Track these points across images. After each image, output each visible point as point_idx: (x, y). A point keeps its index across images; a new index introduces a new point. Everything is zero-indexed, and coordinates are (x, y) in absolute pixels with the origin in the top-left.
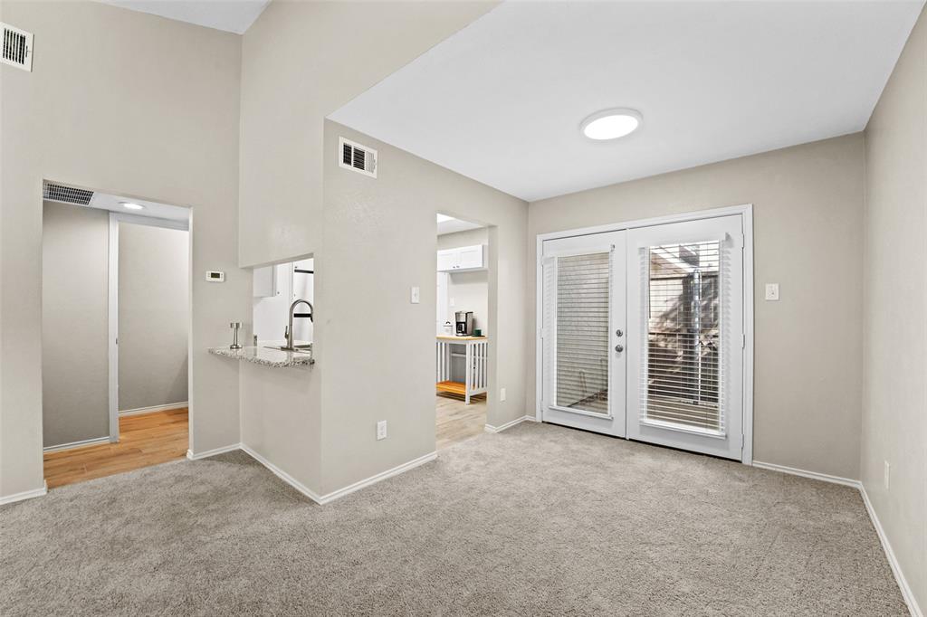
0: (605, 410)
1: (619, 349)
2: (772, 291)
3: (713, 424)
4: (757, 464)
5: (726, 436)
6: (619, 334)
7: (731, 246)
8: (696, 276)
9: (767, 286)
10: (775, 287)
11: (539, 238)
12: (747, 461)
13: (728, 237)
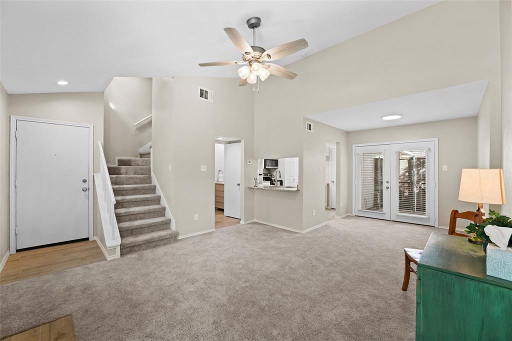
0: (382, 211)
1: (388, 188)
2: (445, 168)
3: (424, 214)
4: (440, 227)
5: (429, 218)
6: (388, 182)
7: (430, 152)
8: (414, 158)
9: (443, 166)
10: (446, 167)
11: (354, 146)
12: (437, 226)
13: (429, 149)
